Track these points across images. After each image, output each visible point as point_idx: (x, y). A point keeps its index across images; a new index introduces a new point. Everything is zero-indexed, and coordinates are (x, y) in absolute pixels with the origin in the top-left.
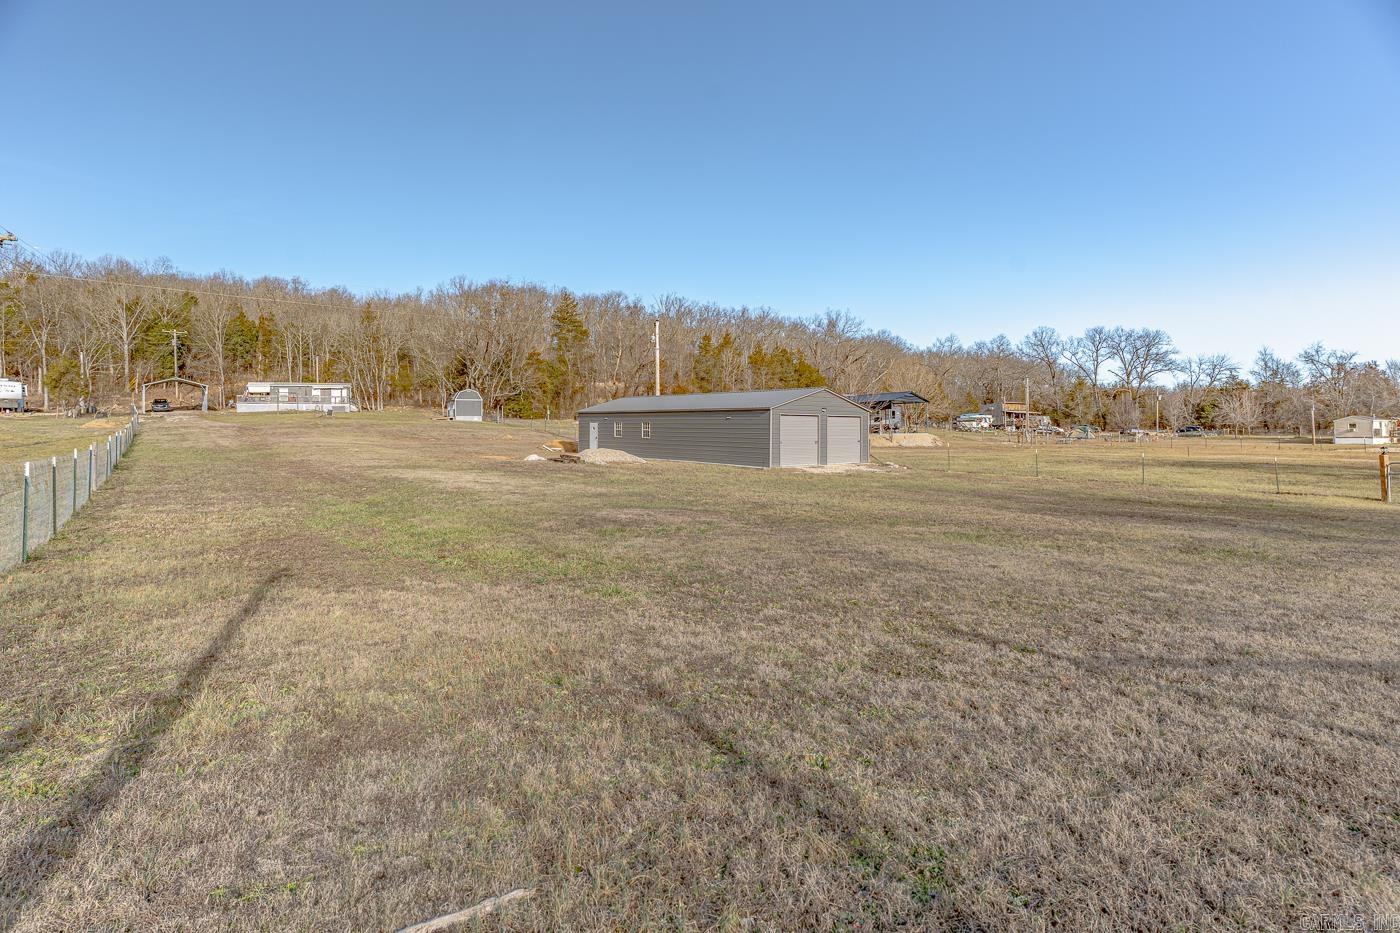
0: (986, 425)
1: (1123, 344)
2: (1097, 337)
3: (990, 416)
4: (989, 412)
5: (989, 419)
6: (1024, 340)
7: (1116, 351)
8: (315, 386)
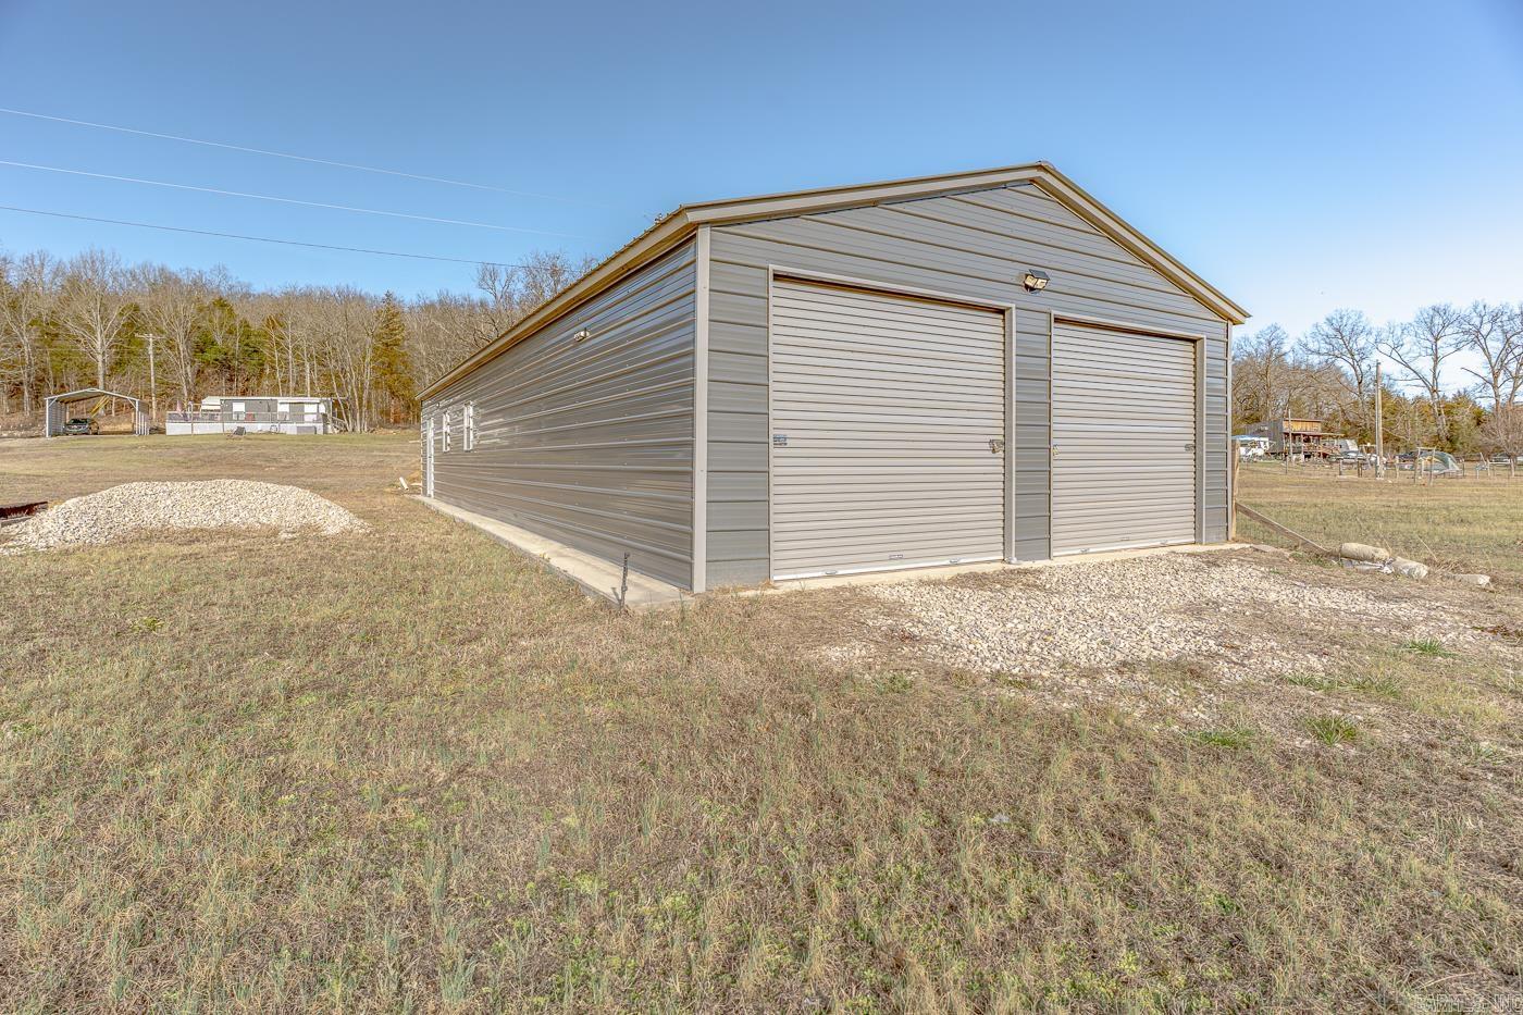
0: (1260, 452)
1: (1485, 329)
2: (1436, 324)
3: (1266, 439)
4: (1260, 433)
5: (1265, 443)
6: (1309, 330)
7: (1476, 338)
8: (280, 399)
